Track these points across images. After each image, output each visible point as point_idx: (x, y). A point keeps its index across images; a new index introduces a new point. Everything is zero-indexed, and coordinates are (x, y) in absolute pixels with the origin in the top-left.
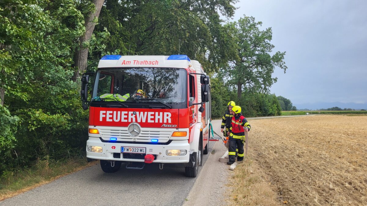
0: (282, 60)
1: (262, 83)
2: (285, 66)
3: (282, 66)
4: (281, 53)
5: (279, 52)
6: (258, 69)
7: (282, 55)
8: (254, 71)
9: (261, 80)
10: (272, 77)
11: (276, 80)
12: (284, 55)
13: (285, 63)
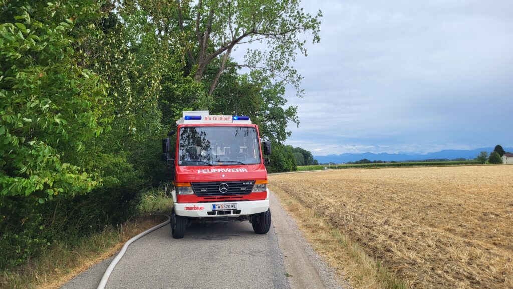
0: (295, 114)
1: (276, 137)
2: (297, 120)
3: (295, 120)
4: (293, 107)
5: (292, 106)
6: (271, 122)
7: (294, 109)
8: (267, 125)
9: (275, 134)
10: (286, 131)
11: (289, 134)
12: (296, 110)
13: (297, 117)
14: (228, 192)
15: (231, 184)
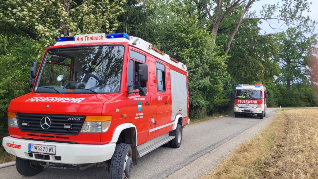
6: (305, 67)
9: (308, 77)
14: (51, 128)
15: (54, 118)
